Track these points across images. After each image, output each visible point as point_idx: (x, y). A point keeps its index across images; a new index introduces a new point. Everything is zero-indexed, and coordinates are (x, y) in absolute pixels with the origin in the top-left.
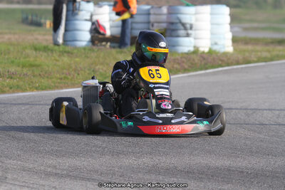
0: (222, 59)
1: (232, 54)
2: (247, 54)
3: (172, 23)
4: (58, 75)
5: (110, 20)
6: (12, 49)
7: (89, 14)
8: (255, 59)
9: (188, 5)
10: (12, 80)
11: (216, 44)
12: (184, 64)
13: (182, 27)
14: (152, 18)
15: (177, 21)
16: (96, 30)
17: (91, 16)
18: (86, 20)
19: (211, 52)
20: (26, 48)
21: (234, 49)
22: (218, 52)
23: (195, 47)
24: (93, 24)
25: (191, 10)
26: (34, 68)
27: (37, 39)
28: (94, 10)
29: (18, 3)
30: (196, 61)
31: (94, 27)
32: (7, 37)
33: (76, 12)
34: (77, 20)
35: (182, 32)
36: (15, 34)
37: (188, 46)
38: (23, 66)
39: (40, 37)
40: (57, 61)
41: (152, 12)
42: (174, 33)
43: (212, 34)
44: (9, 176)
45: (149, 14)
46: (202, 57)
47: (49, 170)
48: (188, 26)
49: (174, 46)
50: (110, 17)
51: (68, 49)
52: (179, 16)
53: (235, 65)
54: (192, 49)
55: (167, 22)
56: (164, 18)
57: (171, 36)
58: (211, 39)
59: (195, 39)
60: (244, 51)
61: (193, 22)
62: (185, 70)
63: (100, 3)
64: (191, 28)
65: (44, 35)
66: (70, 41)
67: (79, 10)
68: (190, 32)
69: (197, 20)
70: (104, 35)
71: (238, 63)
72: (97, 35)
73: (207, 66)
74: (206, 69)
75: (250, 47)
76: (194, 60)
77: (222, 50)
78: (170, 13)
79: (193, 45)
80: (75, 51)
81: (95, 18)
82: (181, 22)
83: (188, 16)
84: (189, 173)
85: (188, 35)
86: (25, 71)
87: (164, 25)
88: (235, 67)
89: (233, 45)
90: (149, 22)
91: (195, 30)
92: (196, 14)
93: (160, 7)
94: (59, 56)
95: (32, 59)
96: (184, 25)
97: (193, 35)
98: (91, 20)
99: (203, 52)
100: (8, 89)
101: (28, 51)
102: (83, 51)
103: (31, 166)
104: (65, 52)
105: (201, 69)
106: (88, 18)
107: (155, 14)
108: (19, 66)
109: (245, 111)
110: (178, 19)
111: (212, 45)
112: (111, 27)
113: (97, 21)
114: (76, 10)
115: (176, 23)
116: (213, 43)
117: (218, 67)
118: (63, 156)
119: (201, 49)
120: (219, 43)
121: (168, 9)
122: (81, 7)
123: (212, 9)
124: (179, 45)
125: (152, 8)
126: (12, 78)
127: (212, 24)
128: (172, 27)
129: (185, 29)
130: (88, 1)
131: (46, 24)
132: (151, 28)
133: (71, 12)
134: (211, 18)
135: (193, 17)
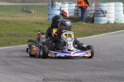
0: (121, 26)
3: (97, 11)
5: (69, 10)
7: (59, 7)
9: (105, 3)
11: (117, 20)
12: (105, 29)
14: (88, 9)
15: (100, 10)
16: (63, 14)
17: (60, 8)
18: (58, 10)
19: (115, 23)
22: (119, 23)
23: (108, 21)
27: (34, 19)
28: (62, 6)
30: (110, 28)
31: (62, 12)
32: (21, 18)
33: (54, 6)
34: (54, 10)
35: (102, 15)
36: (24, 17)
37: (105, 21)
39: (36, 18)
42: (98, 15)
43: (115, 15)
46: (112, 26)
48: (105, 12)
49: (98, 21)
50: (69, 8)
52: (101, 7)
54: (106, 22)
55: (95, 10)
56: (94, 8)
57: (97, 17)
58: (115, 17)
59: (108, 18)
61: (107, 10)
62: (105, 32)
63: (64, 2)
64: (106, 13)
65: (37, 17)
68: (105, 14)
70: (66, 16)
73: (114, 30)
74: (115, 31)
76: (108, 27)
77: (120, 23)
78: (96, 6)
79: (107, 20)
81: (62, 9)
83: (104, 7)
85: (104, 16)
86: (35, 34)
87: (94, 12)
91: (108, 14)
92: (108, 6)
93: (92, 4)
96: (102, 11)
97: (107, 16)
98: (60, 10)
99: (112, 23)
105: (112, 31)
106: (59, 9)
111: (115, 20)
112: (69, 13)
116: (116, 19)
117: (120, 30)
119: (111, 22)
120: (119, 19)
121: (95, 5)
123: (115, 4)
127: (115, 11)
128: (97, 12)
129: (103, 13)
130: (59, 2)
131: (32, 12)
132: (87, 13)
133: (51, 7)
134: (115, 8)
135: (107, 8)
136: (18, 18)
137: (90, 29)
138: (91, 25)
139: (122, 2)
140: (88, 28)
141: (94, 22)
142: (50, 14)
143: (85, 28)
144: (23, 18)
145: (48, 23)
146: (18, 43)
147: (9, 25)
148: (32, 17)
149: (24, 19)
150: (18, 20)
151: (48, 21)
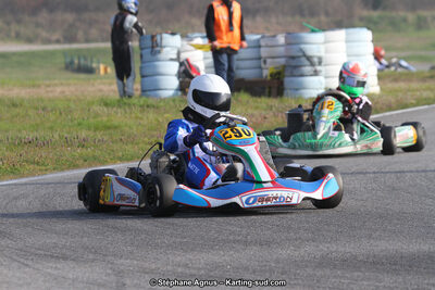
1: (380, 96)
2: (400, 95)
3: (293, 58)
4: (146, 139)
5: (205, 58)
6: (72, 105)
7: (176, 52)
8: (413, 102)
9: (313, 31)
10: (84, 150)
13: (307, 62)
14: (264, 52)
15: (300, 54)
16: (187, 73)
17: (179, 54)
18: (172, 60)
20: (93, 103)
21: (381, 89)
23: (326, 88)
24: (181, 64)
25: (319, 37)
26: (112, 131)
27: (101, 91)
28: (182, 46)
29: (58, 42)
31: (183, 68)
32: (59, 89)
33: (158, 49)
34: (159, 60)
35: (308, 69)
36: (69, 85)
37: (316, 89)
38: (96, 129)
39: (105, 88)
40: (141, 119)
41: (262, 43)
42: (295, 72)
44: (128, 282)
45: (260, 47)
47: (180, 270)
48: (316, 60)
49: (297, 90)
50: (204, 54)
51: (150, 101)
52: (302, 46)
53: (386, 111)
55: (285, 57)
56: (281, 50)
57: (295, 76)
59: (326, 77)
60: (396, 91)
61: (322, 54)
63: (189, 35)
64: (320, 63)
65: (110, 84)
66: (150, 90)
67: (161, 47)
68: (318, 68)
69: (326, 52)
71: (390, 108)
72: (187, 79)
75: (402, 85)
78: (288, 44)
79: (323, 86)
80: (162, 104)
81: (184, 56)
82: (305, 55)
83: (314, 46)
84: (376, 264)
85: (316, 73)
86: (99, 135)
87: (282, 61)
88: (388, 114)
89: (379, 84)
90: (260, 58)
91: (325, 65)
92: (325, 42)
93: (274, 36)
94: (141, 112)
95: (105, 119)
96: (309, 58)
97: (323, 73)
98: (178, 59)
100: (82, 161)
101: (96, 108)
102: (172, 103)
103: (153, 266)
104: (148, 106)
106: (175, 56)
107: (267, 46)
108: (89, 129)
109: (423, 174)
110: (301, 50)
113: (187, 60)
114: (157, 46)
115: (299, 57)
118: (192, 250)
121: (286, 38)
122: (164, 42)
123: (347, 34)
124: (304, 88)
125: (263, 37)
126: (83, 146)
127: (348, 56)
128: (293, 63)
129: (312, 64)
130: (173, 34)
131: (99, 69)
132: (263, 65)
133: (149, 50)
134: (347, 47)
135: (322, 48)
136: (49, 89)
137: (270, 115)
138: (274, 102)
139: (369, 29)
140: (264, 112)
141: (285, 92)
142: (146, 72)
143: (256, 112)
144: (66, 89)
145: (142, 103)
146: (43, 168)
147: (19, 114)
148: (93, 85)
149: (67, 93)
150: (51, 95)
151: (141, 96)
